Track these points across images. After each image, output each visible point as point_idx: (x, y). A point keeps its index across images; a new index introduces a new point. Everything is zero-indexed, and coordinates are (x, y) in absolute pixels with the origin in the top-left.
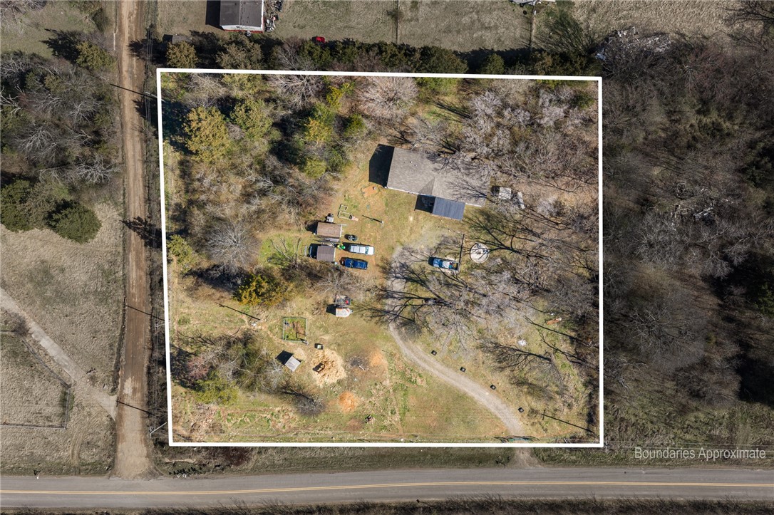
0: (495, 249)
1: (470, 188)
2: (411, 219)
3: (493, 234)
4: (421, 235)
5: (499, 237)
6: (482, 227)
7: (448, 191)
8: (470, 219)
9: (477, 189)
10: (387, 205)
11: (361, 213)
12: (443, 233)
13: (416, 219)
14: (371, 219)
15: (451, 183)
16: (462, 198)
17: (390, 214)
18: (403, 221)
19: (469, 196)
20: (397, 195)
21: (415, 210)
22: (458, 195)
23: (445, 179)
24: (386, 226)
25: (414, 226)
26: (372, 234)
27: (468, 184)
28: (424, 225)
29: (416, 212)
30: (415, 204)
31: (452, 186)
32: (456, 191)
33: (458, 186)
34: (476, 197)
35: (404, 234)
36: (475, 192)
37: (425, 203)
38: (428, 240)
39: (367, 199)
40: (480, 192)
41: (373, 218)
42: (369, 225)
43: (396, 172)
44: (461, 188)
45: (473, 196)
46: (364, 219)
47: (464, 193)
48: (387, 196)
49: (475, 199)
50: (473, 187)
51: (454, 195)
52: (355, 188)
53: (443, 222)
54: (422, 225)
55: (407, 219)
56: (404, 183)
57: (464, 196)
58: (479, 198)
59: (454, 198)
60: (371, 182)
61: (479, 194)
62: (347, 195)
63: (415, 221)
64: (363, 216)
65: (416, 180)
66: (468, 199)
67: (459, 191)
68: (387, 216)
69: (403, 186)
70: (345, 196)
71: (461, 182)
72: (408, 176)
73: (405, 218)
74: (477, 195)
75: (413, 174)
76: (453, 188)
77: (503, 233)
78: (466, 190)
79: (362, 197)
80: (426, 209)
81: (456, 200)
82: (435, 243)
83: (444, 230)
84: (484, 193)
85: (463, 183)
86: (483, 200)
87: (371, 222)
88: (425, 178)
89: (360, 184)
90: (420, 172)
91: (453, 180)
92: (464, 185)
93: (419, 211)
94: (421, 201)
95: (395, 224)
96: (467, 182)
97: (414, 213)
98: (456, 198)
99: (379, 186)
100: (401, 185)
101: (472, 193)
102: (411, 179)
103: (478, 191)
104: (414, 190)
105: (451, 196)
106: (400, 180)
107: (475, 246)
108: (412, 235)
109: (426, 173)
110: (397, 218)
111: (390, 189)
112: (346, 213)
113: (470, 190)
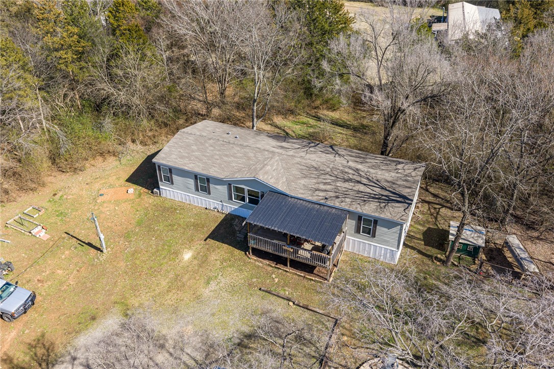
1: (365, 181)
2: (187, 256)
4: (199, 297)
7: (303, 181)
9: (385, 184)
10: (139, 224)
11: (65, 228)
12: (269, 307)
13: (202, 261)
14: (82, 242)
15: (314, 167)
16: (339, 198)
17: (136, 239)
18: (165, 258)
19: (360, 195)
20: (176, 209)
21: (205, 240)
22: (328, 192)
23: (299, 160)
24: (111, 262)
25: (188, 274)
26: (59, 271)
27: (358, 173)
28: (218, 274)
29: (208, 244)
30: (213, 228)
31: (314, 172)
32: (325, 184)
33: (332, 175)
34: (380, 201)
35: (149, 288)
36: (379, 189)
37: (238, 231)
38: (213, 315)
39: (101, 205)
40: (394, 191)
41: (87, 242)
42: (67, 252)
43: (187, 139)
44: (338, 179)
45: (373, 198)
46: (64, 238)
47: (346, 190)
48: (150, 210)
49: (379, 204)
50: (374, 181)
51: (316, 190)
52: (87, 186)
53: (276, 280)
54: (211, 274)
55: (177, 253)
56: (197, 158)
57: (346, 196)
58: (388, 203)
59: (318, 197)
60: (130, 183)
61: (391, 195)
62: (60, 194)
63: (196, 262)
64: (66, 233)
65: (226, 156)
66: (358, 202)
67: (332, 183)
68: (127, 243)
69: (190, 163)
70: (55, 195)
71: (342, 168)
72: (212, 148)
73: (173, 251)
74: (383, 195)
75: (224, 145)
76: (318, 178)
77: (475, 343)
78: (353, 184)
79: (91, 202)
80: (239, 243)
81: (322, 201)
82: (233, 329)
83: (273, 298)
84: (405, 194)
85: (346, 170)
86: (403, 209)
87: (76, 248)
88: (251, 155)
89: (104, 181)
90: (241, 145)
91: (319, 164)
92: (349, 173)
93: (218, 243)
94: (231, 225)
95: (138, 262)
96: (357, 170)
97: (200, 245)
98: (320, 198)
99: (144, 190)
100: (187, 161)
101: (368, 190)
102: (217, 153)
103: (388, 189)
104: (215, 171)
105: (310, 192)
106: (188, 153)
107: (370, 363)
108: (171, 294)
109: (256, 147)
110: (151, 249)
111: (166, 199)
112: (31, 221)
113: (365, 184)
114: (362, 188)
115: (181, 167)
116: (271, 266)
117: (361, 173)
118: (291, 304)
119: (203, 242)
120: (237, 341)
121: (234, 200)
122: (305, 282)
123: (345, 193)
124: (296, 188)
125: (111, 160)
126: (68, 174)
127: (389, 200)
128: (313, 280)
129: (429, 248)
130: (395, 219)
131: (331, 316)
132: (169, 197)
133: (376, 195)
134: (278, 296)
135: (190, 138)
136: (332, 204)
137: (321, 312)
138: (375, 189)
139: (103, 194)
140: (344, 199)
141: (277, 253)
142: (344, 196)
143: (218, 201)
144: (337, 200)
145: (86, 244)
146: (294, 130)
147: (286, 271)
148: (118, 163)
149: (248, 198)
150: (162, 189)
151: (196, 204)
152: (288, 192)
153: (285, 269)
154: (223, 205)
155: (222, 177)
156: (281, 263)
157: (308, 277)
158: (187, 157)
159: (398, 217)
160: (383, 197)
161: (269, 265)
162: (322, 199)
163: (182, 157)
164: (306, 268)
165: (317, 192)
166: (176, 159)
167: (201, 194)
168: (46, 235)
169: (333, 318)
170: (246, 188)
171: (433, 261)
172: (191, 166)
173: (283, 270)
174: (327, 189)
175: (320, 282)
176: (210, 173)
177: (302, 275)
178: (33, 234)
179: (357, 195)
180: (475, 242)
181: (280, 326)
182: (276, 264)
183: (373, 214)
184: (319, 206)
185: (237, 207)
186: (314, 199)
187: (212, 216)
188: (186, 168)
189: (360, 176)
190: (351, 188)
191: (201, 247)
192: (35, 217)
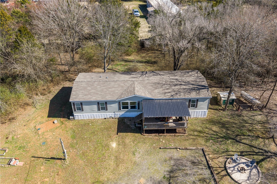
0: (263, 160)
1: (183, 83)
2: (114, 145)
3: (243, 141)
4: (135, 163)
5: (254, 143)
6: (222, 138)
7: (156, 91)
8: (200, 132)
9: (192, 83)
10: (74, 137)
11: (30, 155)
12: (170, 155)
13: (122, 144)
14: (48, 159)
15: (156, 83)
16: (177, 94)
17: (78, 146)
18: (102, 150)
19: (185, 90)
20: (88, 124)
21: (117, 134)
22: (171, 93)
23: (147, 81)
24: (74, 163)
25: (121, 154)
26: (46, 180)
27: (178, 81)
28: (136, 149)
29: (120, 136)
30: (116, 127)
31: (159, 85)
32: (167, 89)
33: (167, 84)
34: (195, 90)
35: (106, 168)
36: (192, 85)
37: (130, 124)
38: (148, 169)
39: (43, 135)
40: (198, 85)
41: (50, 157)
42: (42, 167)
43: (82, 85)
44: (171, 86)
45: (192, 90)
46: (34, 161)
47: (178, 89)
48: (74, 128)
49: (196, 92)
50: (187, 82)
51: (165, 93)
52: (25, 127)
53: (164, 141)
54: (133, 150)
55: (107, 146)
56: (94, 93)
57: (180, 92)
58: (199, 90)
59: (168, 96)
60: (51, 118)
61: (198, 86)
62: (10, 137)
63: (121, 147)
64: (32, 157)
65: (110, 88)
66: (187, 94)
67: (170, 88)
68: (75, 150)
69: (93, 97)
70: (7, 138)
71: (169, 80)
72: (99, 86)
73: (104, 145)
74: (195, 88)
75: (104, 83)
76: (162, 87)
77: (256, 138)
78: (179, 86)
79: (35, 135)
80: (134, 130)
81: (171, 98)
82: (162, 172)
83: (169, 150)
84: (203, 85)
85: (172, 80)
86: (207, 91)
87: (46, 163)
88: (122, 85)
89: (34, 121)
90: (113, 81)
91: (158, 81)
92: (174, 82)
93: (124, 133)
94: (124, 123)
95: (89, 157)
96: (177, 79)
97: (116, 137)
98: (169, 96)
99: (62, 119)
100: (89, 96)
101: (187, 87)
102: (104, 88)
103: (195, 84)
104: (109, 97)
105: (163, 95)
106: (88, 92)
107: (228, 162)
108: (120, 167)
109: (122, 80)
110: (91, 149)
111: (79, 120)
112: (3, 158)
113: (184, 85)
114: (184, 87)
115: (89, 100)
116: (157, 136)
117: (179, 80)
118: (178, 149)
119: (116, 136)
120: (168, 176)
121: (122, 110)
122: (176, 137)
123: (179, 91)
124: (155, 95)
125: (29, 108)
126: (6, 124)
127: (199, 89)
128: (179, 136)
129: (214, 106)
130: (207, 96)
131: (199, 148)
132: (80, 119)
133: (192, 88)
134: (171, 148)
135: (83, 84)
136: (177, 98)
137: (194, 148)
138: (190, 86)
139: (40, 129)
140: (180, 94)
141: (160, 129)
142: (179, 93)
143: (112, 113)
144: (177, 95)
145: (50, 159)
146: (119, 69)
147: (165, 136)
148: (34, 109)
149: (130, 106)
150: (75, 115)
151: (98, 118)
152: (153, 98)
153: (164, 135)
154: (115, 114)
155: (115, 99)
156: (160, 133)
157: (177, 135)
158: (89, 94)
159: (207, 95)
160: (196, 88)
161: (155, 136)
162: (171, 97)
163: (86, 95)
164: (172, 131)
165: (166, 94)
166: (83, 96)
167: (102, 112)
168: (20, 162)
169: (200, 149)
170: (129, 101)
171: (219, 111)
172: (94, 98)
173: (163, 136)
174: (170, 91)
175: (183, 135)
176: (107, 99)
177: (173, 135)
178: (12, 165)
179: (184, 91)
180: (232, 98)
181: (181, 161)
182: (159, 134)
183: (197, 97)
184: (171, 100)
185: (123, 113)
186: (167, 97)
187: (111, 122)
188: (92, 100)
189: (180, 81)
190: (179, 88)
191: (118, 138)
192: (4, 155)
